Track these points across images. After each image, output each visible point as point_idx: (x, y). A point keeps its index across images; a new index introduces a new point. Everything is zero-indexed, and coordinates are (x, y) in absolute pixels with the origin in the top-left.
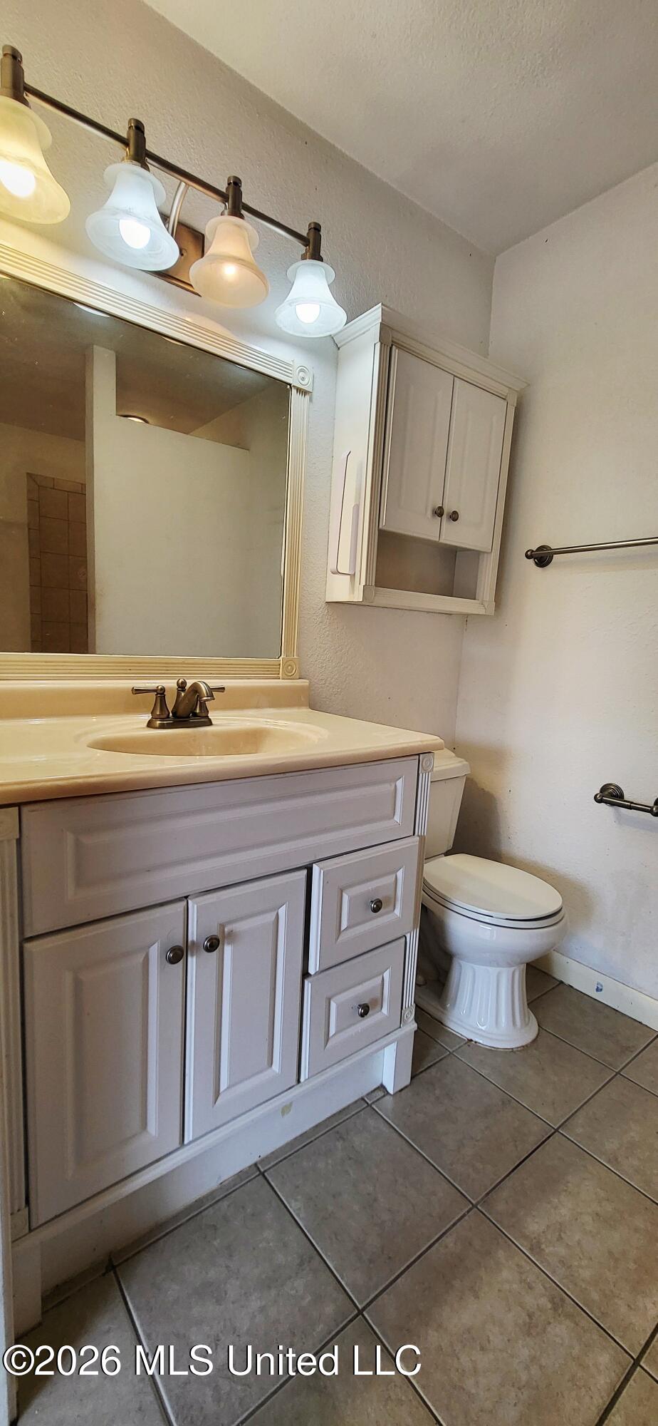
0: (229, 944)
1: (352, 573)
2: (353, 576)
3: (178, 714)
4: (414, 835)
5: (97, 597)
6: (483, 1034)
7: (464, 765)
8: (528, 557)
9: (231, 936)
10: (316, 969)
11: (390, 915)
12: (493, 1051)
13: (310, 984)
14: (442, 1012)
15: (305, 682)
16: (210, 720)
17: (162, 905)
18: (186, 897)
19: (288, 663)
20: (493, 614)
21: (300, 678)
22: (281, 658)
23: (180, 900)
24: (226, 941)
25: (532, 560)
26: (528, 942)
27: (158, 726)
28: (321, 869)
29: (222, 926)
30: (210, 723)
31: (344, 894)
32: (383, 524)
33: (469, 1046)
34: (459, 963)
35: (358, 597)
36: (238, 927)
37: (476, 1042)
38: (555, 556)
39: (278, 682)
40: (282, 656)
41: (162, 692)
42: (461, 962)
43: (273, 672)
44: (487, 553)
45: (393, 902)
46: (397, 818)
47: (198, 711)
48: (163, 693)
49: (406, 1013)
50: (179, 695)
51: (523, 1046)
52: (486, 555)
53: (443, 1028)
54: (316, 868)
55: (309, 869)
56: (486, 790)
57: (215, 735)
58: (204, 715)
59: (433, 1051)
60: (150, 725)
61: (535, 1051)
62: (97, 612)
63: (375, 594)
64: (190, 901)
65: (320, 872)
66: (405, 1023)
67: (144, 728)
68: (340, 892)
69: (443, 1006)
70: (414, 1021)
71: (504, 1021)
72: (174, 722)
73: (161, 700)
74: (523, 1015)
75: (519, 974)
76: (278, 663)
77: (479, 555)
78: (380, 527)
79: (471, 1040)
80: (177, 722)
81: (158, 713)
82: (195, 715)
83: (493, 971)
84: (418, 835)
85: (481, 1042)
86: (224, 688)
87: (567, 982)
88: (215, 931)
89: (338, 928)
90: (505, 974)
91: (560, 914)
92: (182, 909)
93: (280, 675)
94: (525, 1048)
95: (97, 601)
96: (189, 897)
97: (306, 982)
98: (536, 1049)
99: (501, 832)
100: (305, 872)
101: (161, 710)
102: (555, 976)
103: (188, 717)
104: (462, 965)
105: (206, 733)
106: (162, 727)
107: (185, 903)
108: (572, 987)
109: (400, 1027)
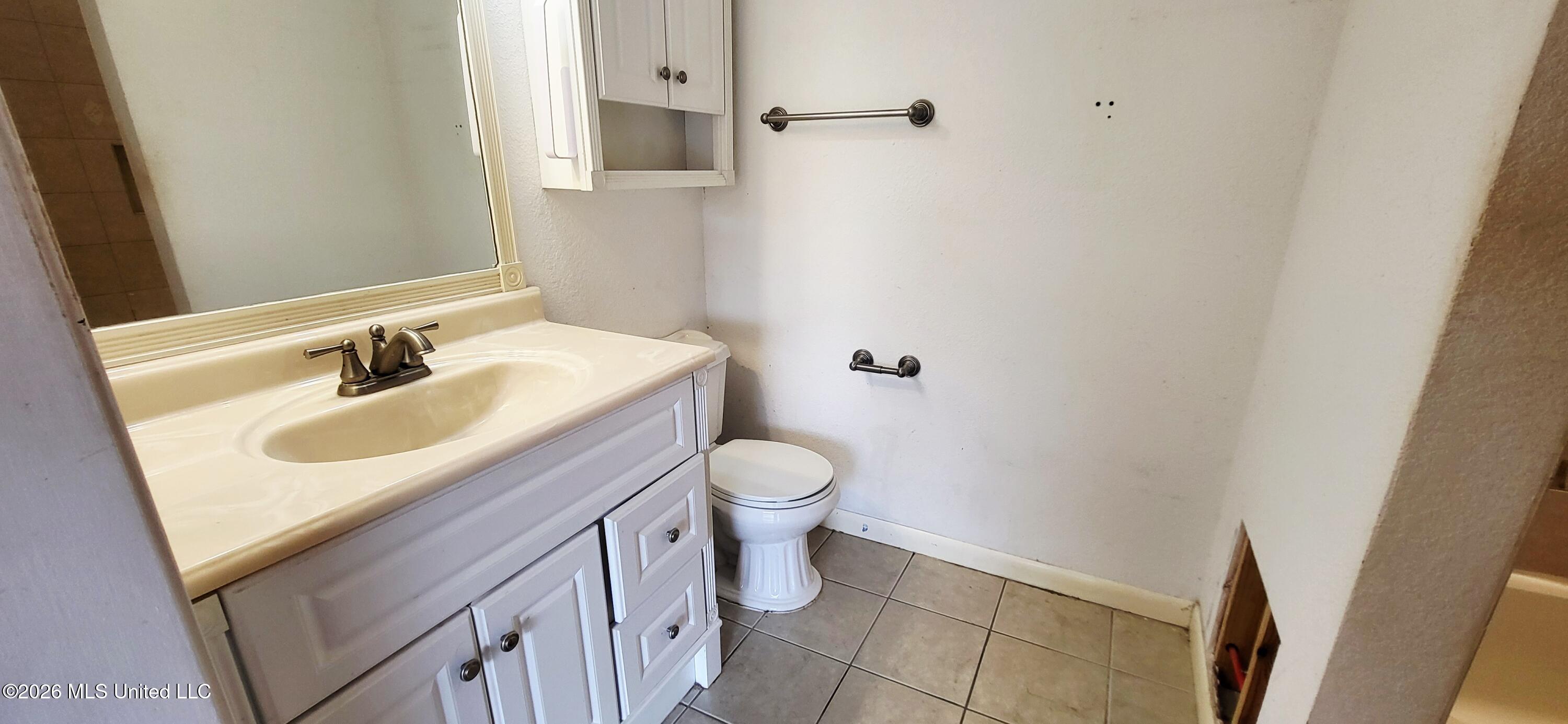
0: (527, 631)
1: (573, 155)
2: (575, 160)
3: (381, 371)
4: (697, 452)
5: (150, 165)
6: (777, 602)
7: (724, 349)
8: (764, 122)
9: (529, 624)
10: (623, 615)
11: (687, 536)
12: (788, 615)
13: (618, 632)
14: (738, 594)
15: (533, 291)
16: (427, 368)
17: (440, 625)
18: (468, 606)
19: (510, 271)
20: (734, 184)
21: (527, 287)
22: (499, 267)
23: (462, 611)
24: (523, 630)
25: (767, 125)
26: (809, 517)
27: (354, 392)
28: (614, 521)
29: (517, 618)
30: (428, 372)
31: (640, 535)
32: (603, 94)
33: (766, 617)
34: (748, 547)
35: (586, 184)
36: (532, 612)
37: (772, 612)
38: (789, 122)
39: (502, 297)
40: (500, 264)
41: (350, 348)
42: (748, 544)
43: (492, 284)
44: (721, 116)
45: (687, 524)
46: (680, 442)
47: (407, 360)
48: (353, 349)
49: (710, 615)
50: (376, 347)
51: (812, 601)
52: (719, 117)
53: (742, 608)
54: (607, 521)
55: (600, 523)
56: (747, 367)
57: (440, 386)
58: (417, 363)
59: (736, 634)
60: (342, 392)
61: (823, 602)
62: (158, 189)
63: (606, 179)
64: (473, 608)
65: (614, 524)
66: (711, 624)
67: (333, 399)
68: (636, 535)
69: (738, 589)
70: (718, 619)
71: (793, 584)
72: (379, 382)
73: (352, 361)
74: (809, 573)
75: (802, 542)
76: (496, 273)
77: (712, 118)
78: (600, 97)
79: (768, 611)
80: (382, 381)
81: (351, 376)
82: (405, 366)
83: (780, 546)
84: (702, 452)
85: (775, 609)
86: (437, 325)
87: (838, 529)
88: (508, 628)
89: (639, 569)
90: (791, 545)
91: (833, 481)
92: (467, 620)
93: (503, 287)
94: (814, 601)
95: (153, 175)
96: (471, 604)
97: (614, 631)
98: (823, 600)
99: (766, 407)
100: (596, 528)
101: (356, 371)
102: (828, 527)
103: (397, 371)
104: (750, 548)
105: (428, 387)
106: (362, 392)
107: (468, 612)
108: (842, 533)
109: (707, 629)
